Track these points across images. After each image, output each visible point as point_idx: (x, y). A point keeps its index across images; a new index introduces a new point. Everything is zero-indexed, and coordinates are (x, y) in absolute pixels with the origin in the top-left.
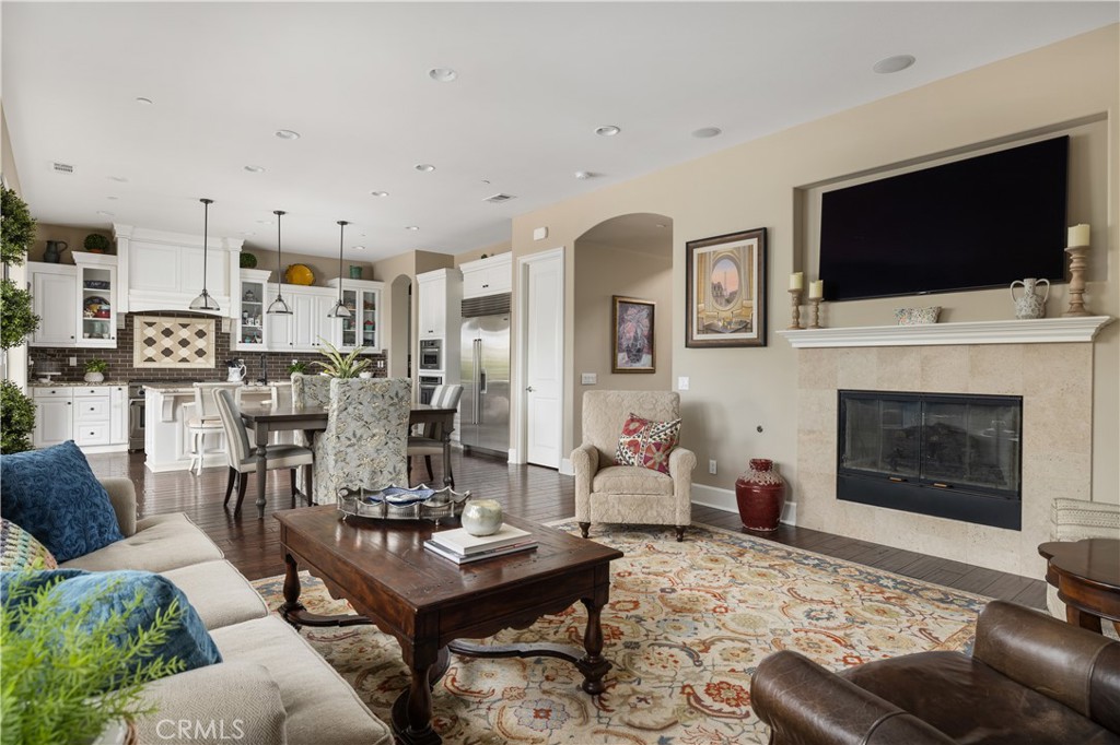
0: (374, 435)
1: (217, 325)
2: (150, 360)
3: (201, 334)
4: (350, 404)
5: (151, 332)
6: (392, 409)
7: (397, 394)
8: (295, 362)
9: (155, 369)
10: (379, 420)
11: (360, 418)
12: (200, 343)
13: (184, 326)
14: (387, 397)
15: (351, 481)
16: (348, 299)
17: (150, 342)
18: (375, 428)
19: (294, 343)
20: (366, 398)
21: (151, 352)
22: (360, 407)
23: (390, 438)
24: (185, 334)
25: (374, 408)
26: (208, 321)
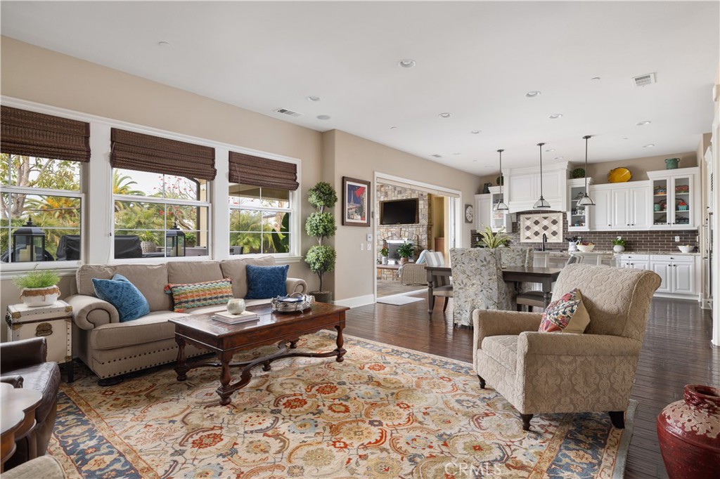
0: (473, 284)
1: (564, 216)
2: (528, 238)
3: (554, 222)
4: (458, 263)
5: (528, 223)
6: (483, 268)
7: (485, 259)
8: (620, 238)
9: (531, 243)
10: (476, 275)
11: (464, 272)
12: (554, 228)
13: (545, 218)
14: (478, 260)
15: (462, 310)
16: (660, 187)
17: (528, 228)
18: (474, 280)
19: (613, 224)
20: (466, 260)
21: (528, 233)
22: (463, 265)
23: (484, 288)
24: (545, 223)
25: (472, 267)
26: (559, 214)
